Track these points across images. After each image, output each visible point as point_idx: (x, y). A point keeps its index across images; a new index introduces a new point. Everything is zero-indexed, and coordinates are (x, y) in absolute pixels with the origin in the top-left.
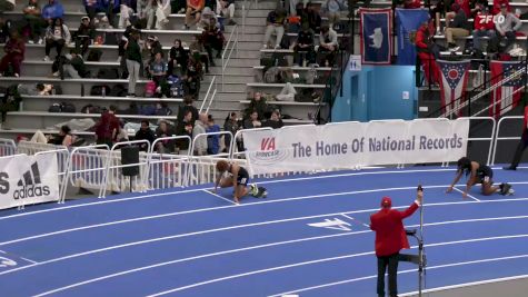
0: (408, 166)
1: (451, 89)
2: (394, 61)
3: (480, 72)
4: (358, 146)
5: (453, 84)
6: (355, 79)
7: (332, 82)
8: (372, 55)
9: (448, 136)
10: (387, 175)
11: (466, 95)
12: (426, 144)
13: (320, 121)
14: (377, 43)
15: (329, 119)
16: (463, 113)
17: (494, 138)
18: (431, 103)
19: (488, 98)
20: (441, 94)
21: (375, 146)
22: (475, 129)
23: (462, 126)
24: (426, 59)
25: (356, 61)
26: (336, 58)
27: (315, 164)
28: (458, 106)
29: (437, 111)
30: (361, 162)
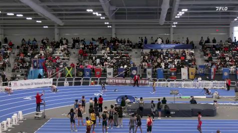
0: (42, 87)
1: (49, 73)
2: (39, 68)
3: (54, 70)
4: (32, 84)
5: (50, 72)
6: (32, 72)
7: (27, 72)
8: (35, 67)
9: (48, 82)
10: (38, 89)
11: (52, 74)
12: (45, 83)
13: (25, 79)
14: (36, 65)
15: (27, 79)
16: (51, 77)
17: (57, 82)
19: (56, 75)
20: (47, 74)
21: (35, 84)
22: (54, 80)
23: (51, 80)
24: (45, 68)
25: (32, 69)
26: (28, 68)
27: (25, 87)
28: (51, 76)
29: (47, 77)
30: (33, 87)
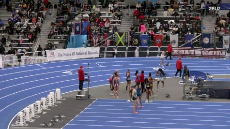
0: (85, 59)
1: (95, 40)
2: (82, 34)
3: (102, 36)
4: (74, 54)
5: (96, 39)
6: (73, 38)
7: (67, 39)
8: (76, 33)
9: (95, 51)
10: (81, 61)
11: (99, 42)
12: (89, 53)
13: (65, 48)
14: (78, 30)
15: (67, 48)
16: (99, 45)
17: (106, 51)
18: (91, 44)
19: (104, 42)
20: (93, 42)
21: (78, 54)
22: (102, 50)
23: (98, 49)
25: (73, 34)
26: (69, 33)
27: (63, 58)
28: (97, 44)
30: (75, 58)
